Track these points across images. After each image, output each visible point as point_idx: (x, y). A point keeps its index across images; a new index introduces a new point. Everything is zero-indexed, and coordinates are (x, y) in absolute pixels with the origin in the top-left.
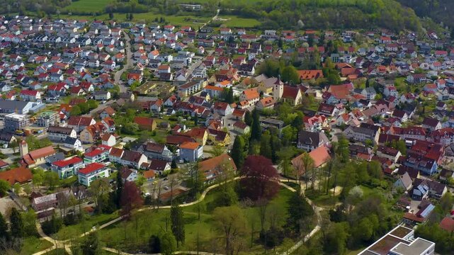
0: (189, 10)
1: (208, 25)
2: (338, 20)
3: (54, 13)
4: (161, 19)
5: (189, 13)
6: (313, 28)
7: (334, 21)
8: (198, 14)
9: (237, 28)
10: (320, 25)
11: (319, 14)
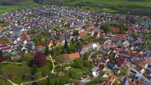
0: (99, 6)
1: (100, 11)
2: (142, 12)
3: (62, 5)
4: (88, 8)
5: (97, 7)
6: (132, 14)
7: (140, 12)
8: (100, 7)
9: (108, 13)
10: (135, 14)
11: (136, 10)
